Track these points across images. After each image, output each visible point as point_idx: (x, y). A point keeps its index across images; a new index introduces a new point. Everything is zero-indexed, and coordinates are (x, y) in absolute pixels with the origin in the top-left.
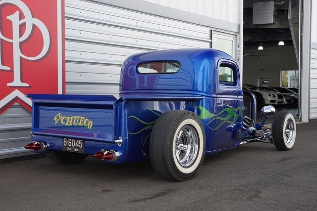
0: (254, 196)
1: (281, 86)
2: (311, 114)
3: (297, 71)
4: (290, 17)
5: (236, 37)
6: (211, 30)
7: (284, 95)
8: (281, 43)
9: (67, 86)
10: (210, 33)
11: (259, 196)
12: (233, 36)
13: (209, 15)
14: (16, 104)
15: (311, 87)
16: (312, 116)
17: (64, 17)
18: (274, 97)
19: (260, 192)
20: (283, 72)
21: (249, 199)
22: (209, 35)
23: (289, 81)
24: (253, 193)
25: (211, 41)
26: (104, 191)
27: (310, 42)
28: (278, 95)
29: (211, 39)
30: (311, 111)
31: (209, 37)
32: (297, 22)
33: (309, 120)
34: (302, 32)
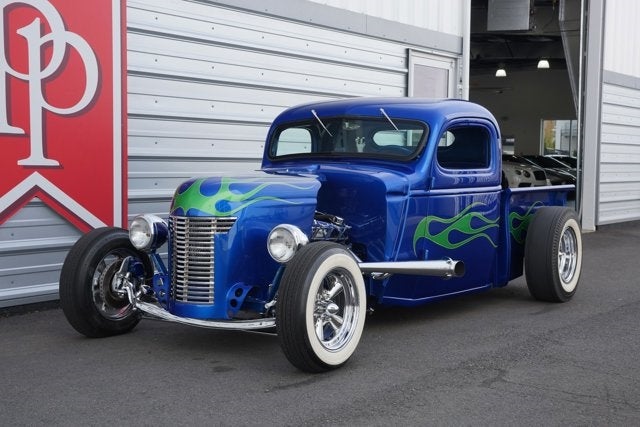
0: (494, 380)
1: (541, 153)
2: (600, 215)
3: (574, 122)
4: (562, 17)
5: (456, 64)
6: (407, 50)
7: (548, 172)
8: (544, 64)
9: (130, 164)
10: (404, 56)
11: (504, 378)
12: (450, 60)
13: (403, 20)
14: (35, 200)
15: (602, 141)
16: (603, 219)
17: (124, 29)
18: (528, 175)
19: (504, 371)
20: (546, 122)
21: (486, 384)
22: (404, 60)
23: (558, 140)
24: (491, 375)
25: (406, 71)
26: (219, 370)
27: (602, 69)
28: (534, 173)
29: (407, 66)
30: (602, 208)
31: (403, 64)
32: (577, 28)
33: (597, 227)
34: (585, 49)
